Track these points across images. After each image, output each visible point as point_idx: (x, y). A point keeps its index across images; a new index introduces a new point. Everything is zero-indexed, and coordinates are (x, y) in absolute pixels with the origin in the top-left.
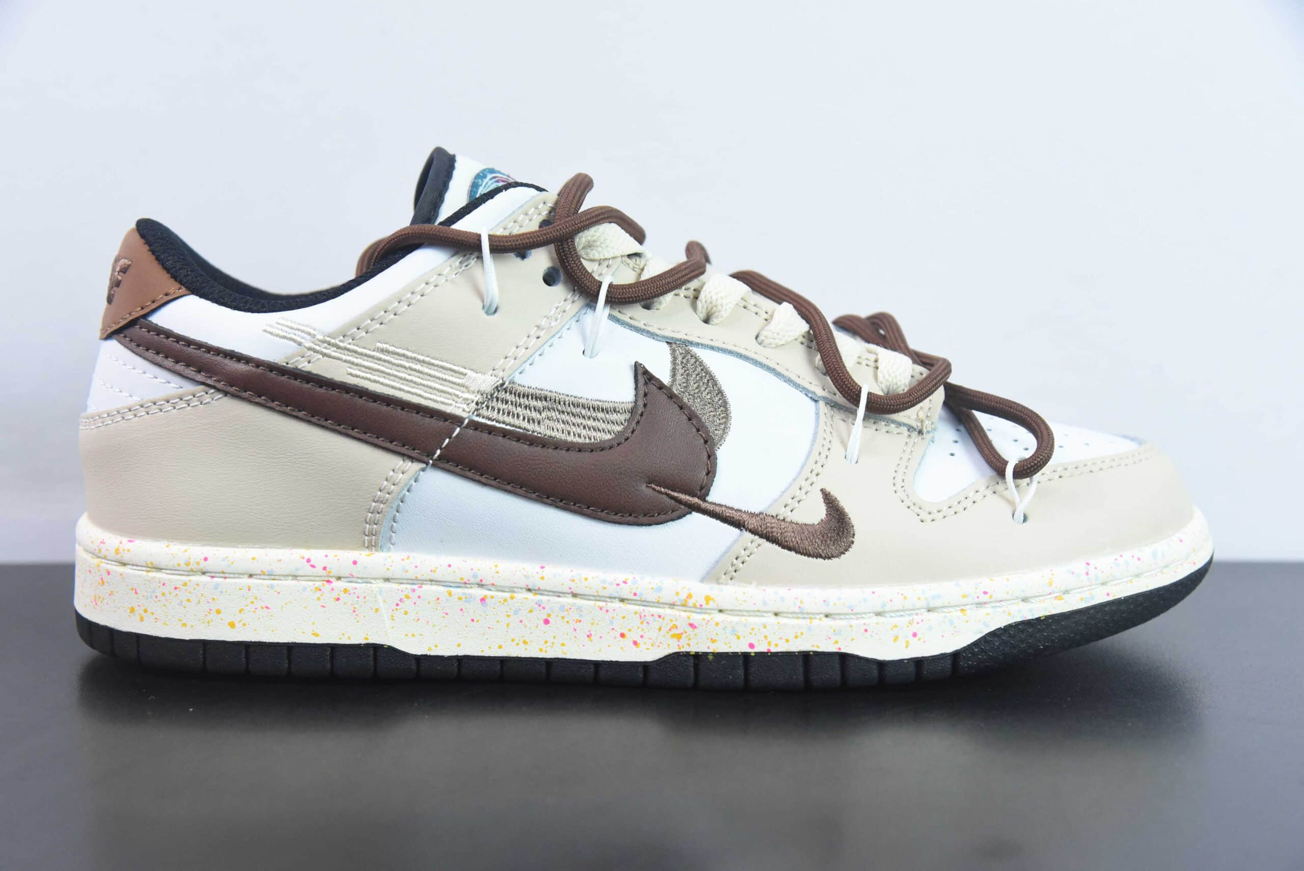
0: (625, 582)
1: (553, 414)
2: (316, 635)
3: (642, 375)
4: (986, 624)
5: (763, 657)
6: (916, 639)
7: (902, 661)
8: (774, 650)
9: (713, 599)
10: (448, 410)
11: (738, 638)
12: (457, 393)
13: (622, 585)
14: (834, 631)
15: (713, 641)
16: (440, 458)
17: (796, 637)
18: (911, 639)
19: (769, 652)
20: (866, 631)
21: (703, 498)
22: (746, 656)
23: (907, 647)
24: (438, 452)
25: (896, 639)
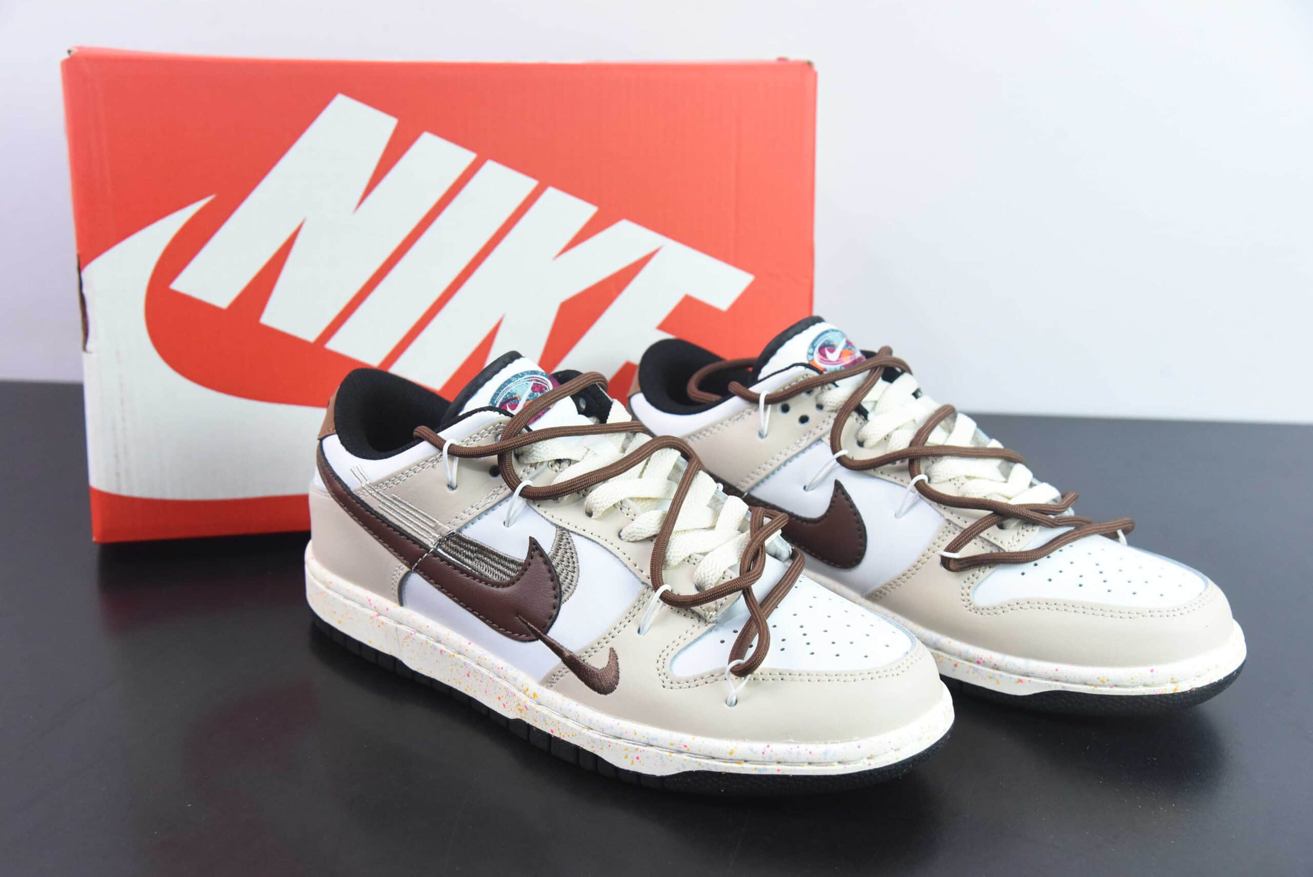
0: (502, 668)
1: (480, 556)
2: (370, 642)
3: (534, 545)
4: (684, 767)
5: (557, 740)
6: (638, 761)
7: (628, 771)
8: (562, 738)
9: (537, 696)
10: (425, 541)
11: (546, 724)
12: (431, 532)
13: (500, 669)
14: (592, 740)
15: (536, 721)
16: (416, 568)
17: (573, 736)
18: (635, 760)
19: (559, 738)
20: (610, 746)
21: (546, 633)
22: (549, 735)
23: (632, 764)
24: (416, 564)
25: (626, 757)
